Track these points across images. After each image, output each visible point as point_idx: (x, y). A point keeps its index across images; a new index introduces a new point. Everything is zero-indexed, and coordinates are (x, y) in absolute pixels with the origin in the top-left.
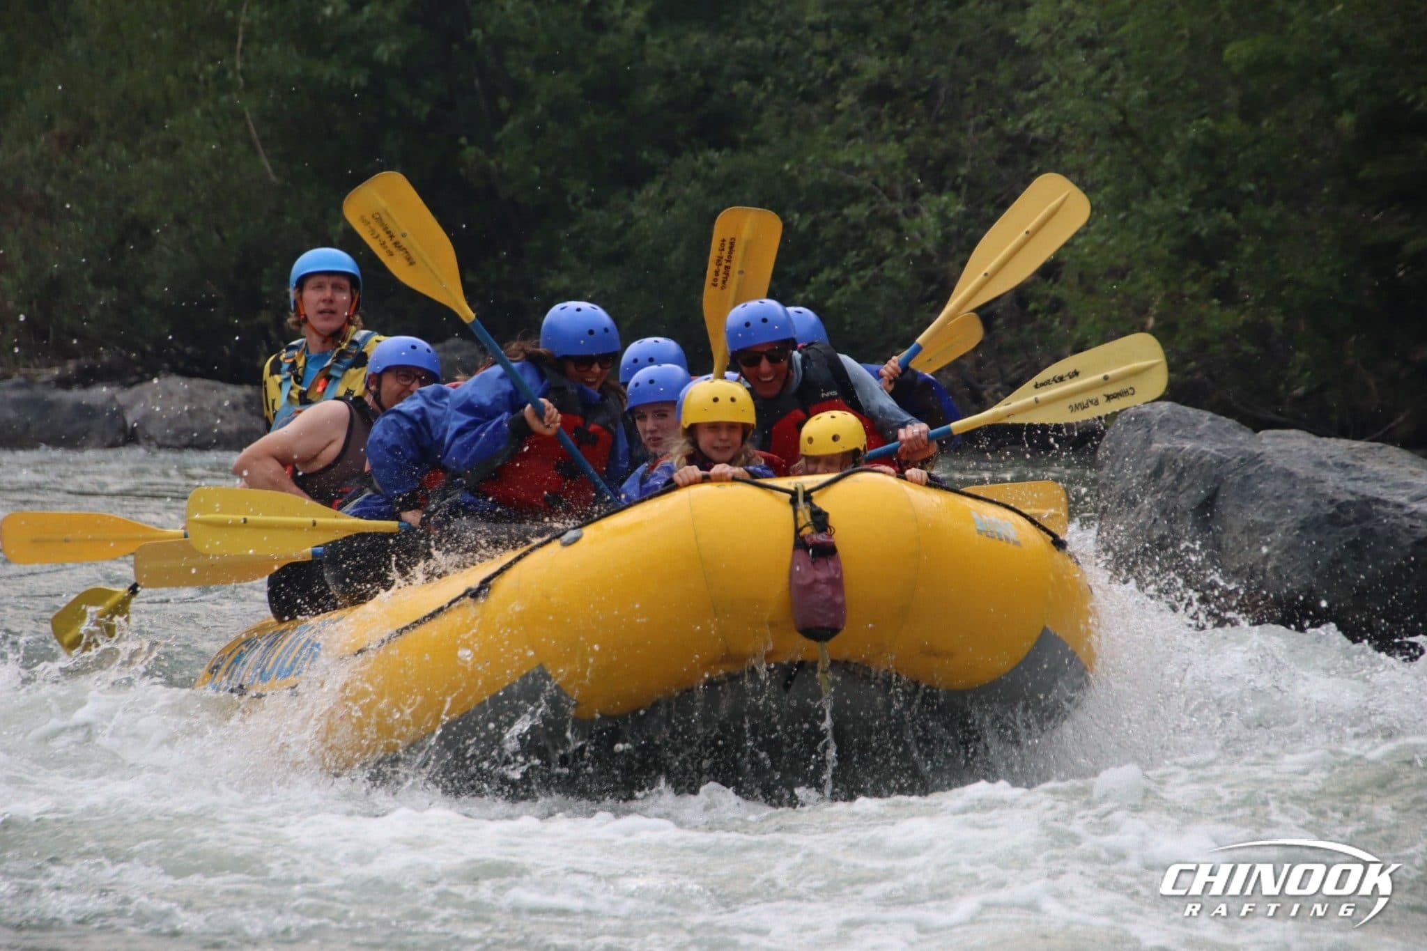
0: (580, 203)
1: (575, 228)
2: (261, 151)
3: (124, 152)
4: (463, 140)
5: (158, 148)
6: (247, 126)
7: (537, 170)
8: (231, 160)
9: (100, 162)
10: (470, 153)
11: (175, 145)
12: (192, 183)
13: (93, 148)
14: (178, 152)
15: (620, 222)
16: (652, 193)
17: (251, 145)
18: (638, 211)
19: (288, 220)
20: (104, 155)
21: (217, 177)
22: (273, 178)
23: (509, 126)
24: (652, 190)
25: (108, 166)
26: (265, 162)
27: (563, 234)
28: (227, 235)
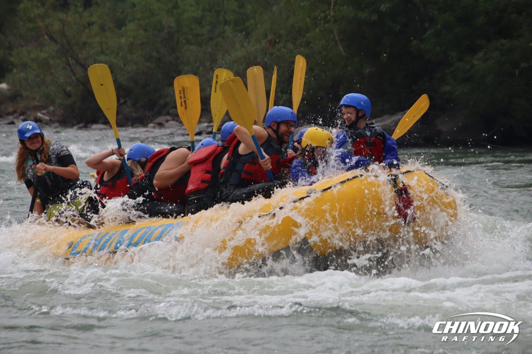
0: (454, 60)
1: (452, 69)
2: (340, 44)
3: (292, 46)
4: (412, 38)
5: (304, 44)
6: (334, 36)
7: (438, 48)
8: (329, 48)
9: (283, 49)
10: (415, 42)
11: (310, 43)
12: (315, 55)
13: (281, 45)
14: (310, 45)
15: (469, 67)
16: (481, 55)
17: (336, 42)
18: (476, 62)
19: (349, 68)
20: (285, 47)
21: (324, 53)
22: (344, 54)
23: (428, 33)
24: (480, 55)
25: (286, 51)
26: (341, 49)
27: (448, 71)
28: (328, 74)
